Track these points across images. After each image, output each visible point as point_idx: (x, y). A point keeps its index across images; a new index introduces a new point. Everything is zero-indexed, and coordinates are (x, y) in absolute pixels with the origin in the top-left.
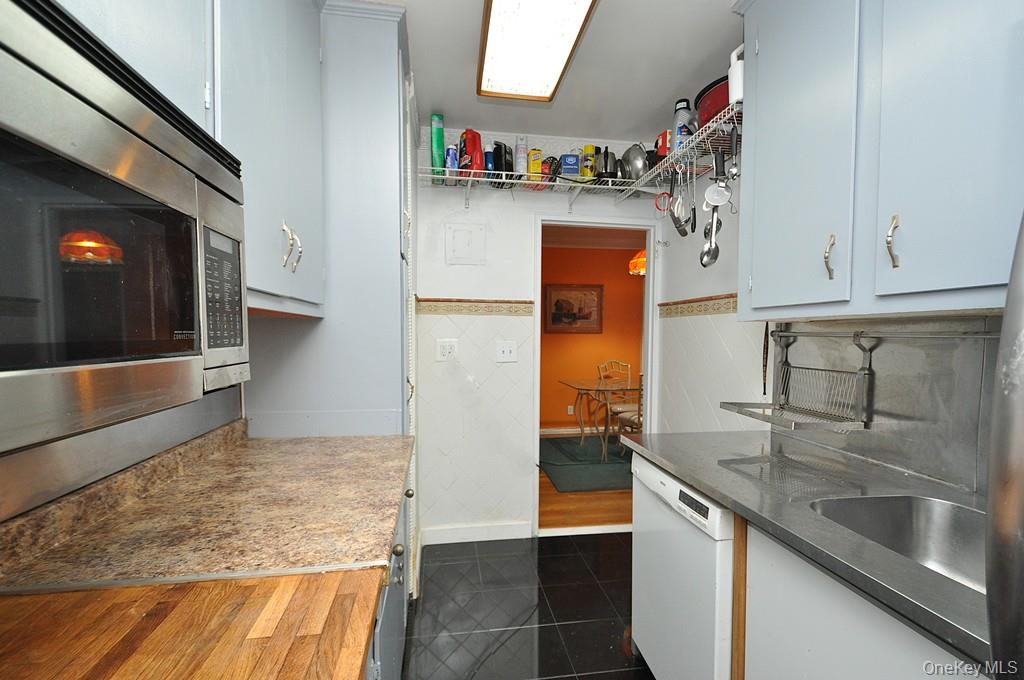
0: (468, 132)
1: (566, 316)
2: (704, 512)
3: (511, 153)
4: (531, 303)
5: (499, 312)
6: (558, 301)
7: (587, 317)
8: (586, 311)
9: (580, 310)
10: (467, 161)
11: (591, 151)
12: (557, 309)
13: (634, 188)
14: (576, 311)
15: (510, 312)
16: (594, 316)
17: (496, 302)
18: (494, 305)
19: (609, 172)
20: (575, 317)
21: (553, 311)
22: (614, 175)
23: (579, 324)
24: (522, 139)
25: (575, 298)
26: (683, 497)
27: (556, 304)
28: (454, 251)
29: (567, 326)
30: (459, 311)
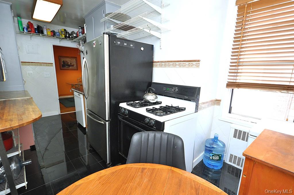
0: (29, 22)
1: (67, 65)
2: (80, 95)
3: (42, 28)
4: (52, 63)
5: (44, 65)
6: (63, 61)
7: (73, 66)
8: (72, 64)
9: (71, 64)
10: (30, 30)
11: (63, 30)
12: (63, 63)
13: (74, 40)
14: (69, 64)
15: (47, 66)
16: (75, 66)
17: (43, 63)
18: (42, 64)
19: (68, 36)
20: (69, 66)
21: (62, 64)
22: (69, 37)
23: (71, 67)
24: (45, 26)
25: (69, 61)
26: (78, 95)
27: (63, 62)
28: (29, 50)
29: (67, 68)
30: (32, 65)
